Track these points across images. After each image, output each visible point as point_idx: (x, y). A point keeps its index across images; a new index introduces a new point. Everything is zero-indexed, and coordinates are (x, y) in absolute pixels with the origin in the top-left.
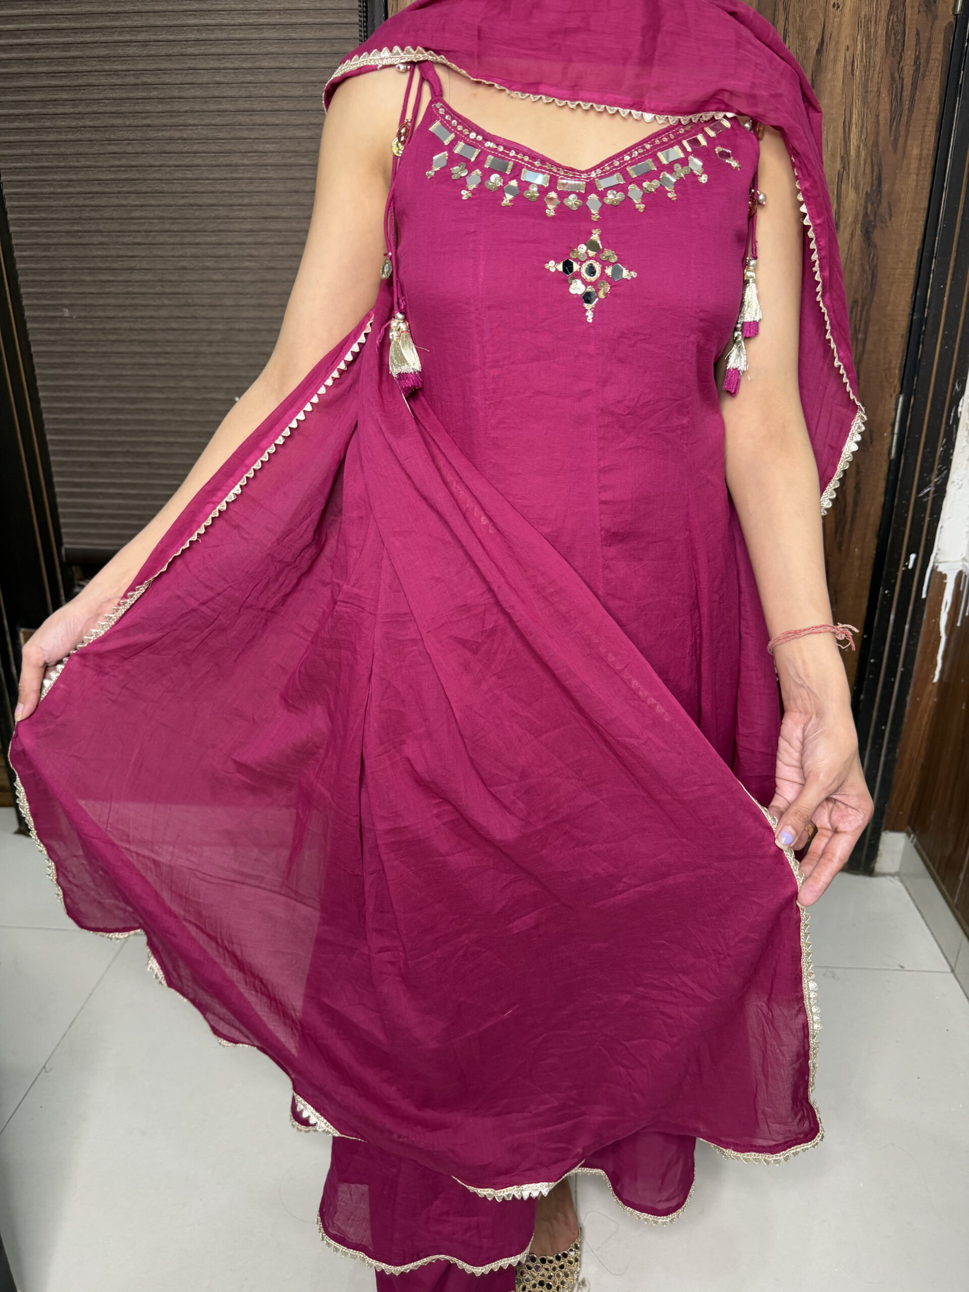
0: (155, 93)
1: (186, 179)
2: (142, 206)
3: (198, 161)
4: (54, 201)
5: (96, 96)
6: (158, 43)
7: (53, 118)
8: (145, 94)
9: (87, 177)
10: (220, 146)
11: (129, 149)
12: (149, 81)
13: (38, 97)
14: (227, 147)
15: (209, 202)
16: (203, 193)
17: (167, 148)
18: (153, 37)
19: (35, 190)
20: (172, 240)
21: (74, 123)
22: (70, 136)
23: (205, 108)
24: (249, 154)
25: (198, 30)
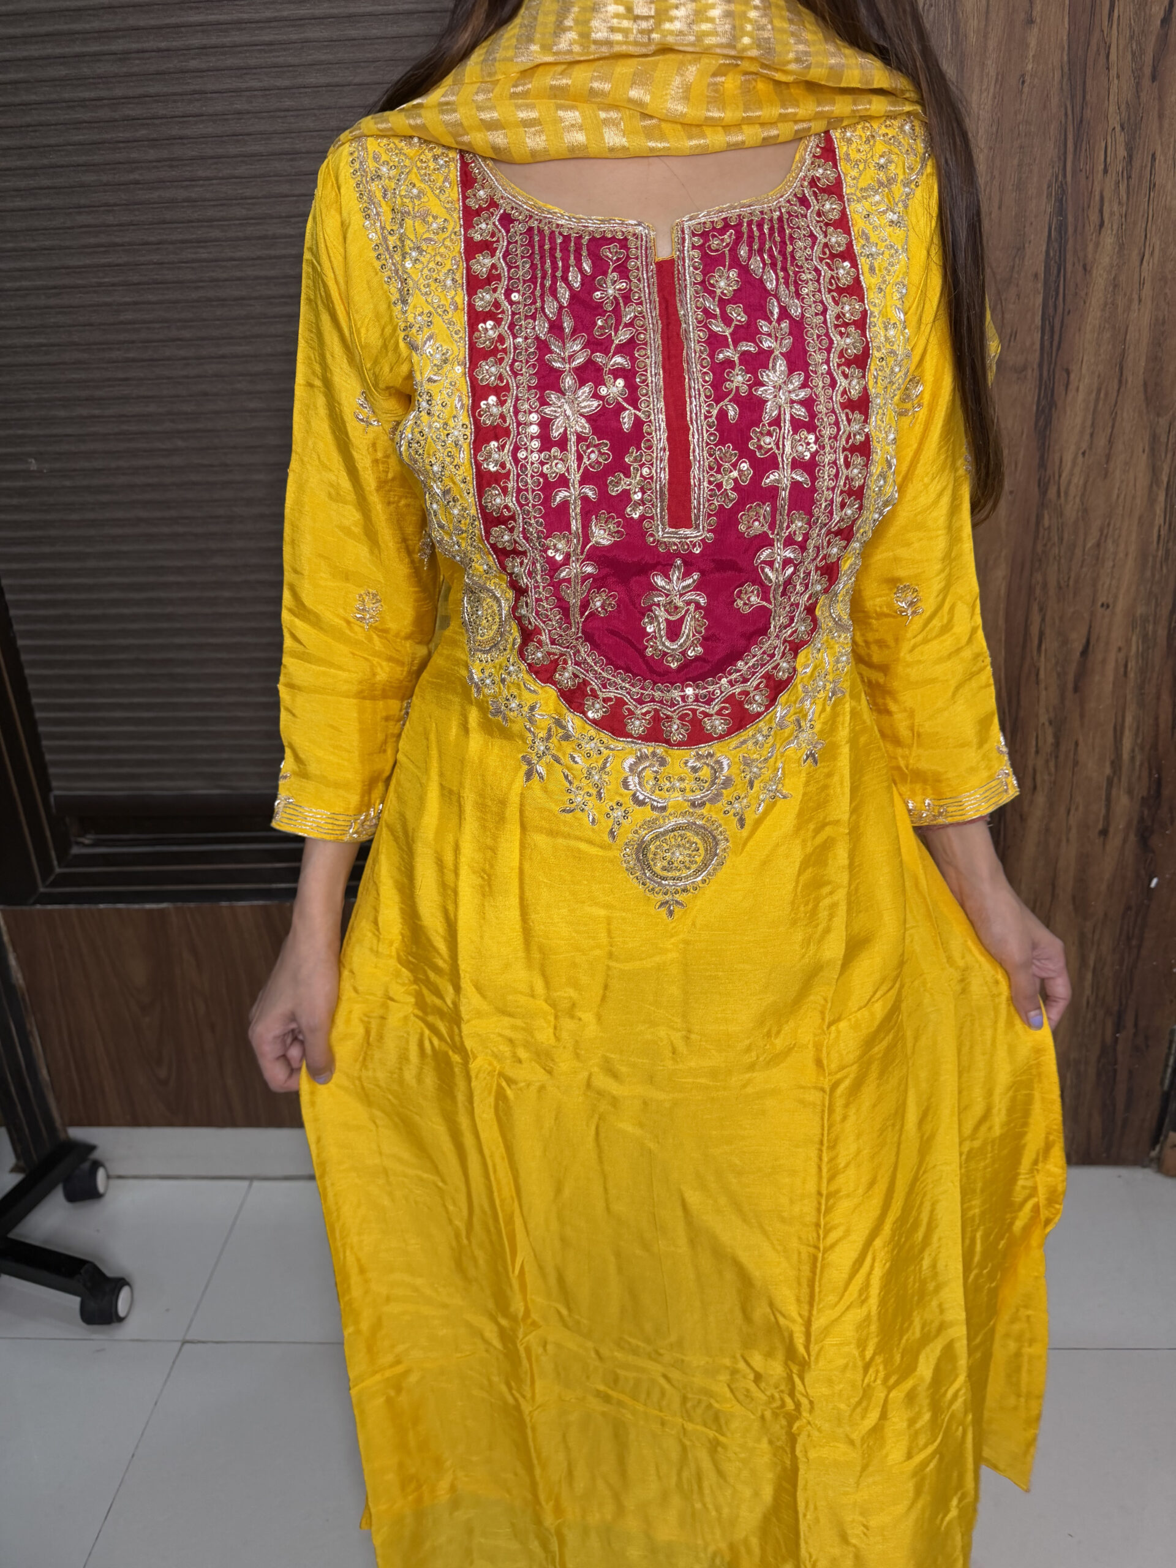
0: (142, 133)
1: (199, 261)
2: (136, 303)
3: (216, 234)
5: (52, 141)
6: (141, 55)
8: (128, 135)
10: (249, 209)
11: (110, 219)
14: (259, 210)
15: (236, 293)
16: (226, 280)
17: (168, 215)
18: (135, 46)
20: (182, 353)
21: (22, 184)
22: (19, 203)
23: (221, 151)
24: (293, 220)
25: (203, 31)
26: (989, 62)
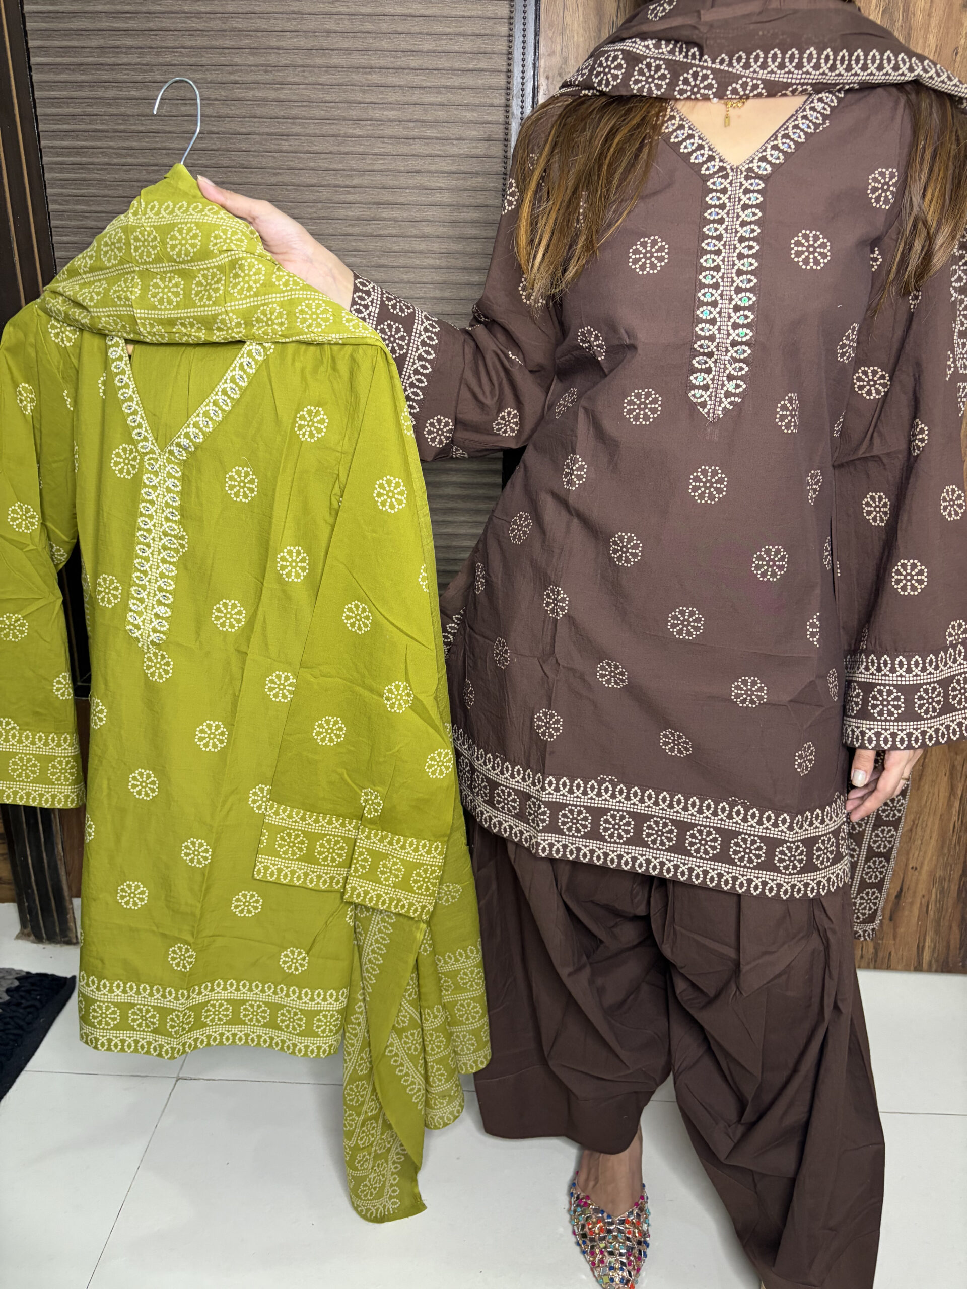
1: (281, 151)
3: (296, 129)
4: (109, 173)
7: (112, 70)
9: (153, 145)
10: (327, 111)
12: (240, 26)
13: (95, 42)
14: (336, 113)
15: (308, 181)
16: (301, 169)
17: (259, 111)
19: (84, 159)
21: (140, 78)
22: (134, 93)
23: (309, 62)
24: (362, 123)
26: (931, 36)
